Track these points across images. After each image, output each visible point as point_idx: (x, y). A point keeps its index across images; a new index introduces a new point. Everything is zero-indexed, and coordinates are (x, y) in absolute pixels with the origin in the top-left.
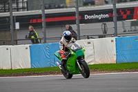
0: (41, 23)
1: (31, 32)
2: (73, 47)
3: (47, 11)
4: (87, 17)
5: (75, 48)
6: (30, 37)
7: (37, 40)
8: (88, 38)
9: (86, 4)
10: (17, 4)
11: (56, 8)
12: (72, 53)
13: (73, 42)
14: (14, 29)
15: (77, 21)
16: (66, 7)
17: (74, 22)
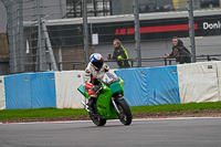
0: (134, 35)
1: (116, 49)
2: (105, 78)
3: (143, 16)
4: (206, 26)
5: (110, 80)
6: (115, 58)
7: (126, 62)
8: (209, 60)
9: (204, 6)
10: (95, 4)
11: (157, 11)
12: (105, 87)
13: (106, 71)
14: (91, 45)
15: (191, 32)
16: (174, 10)
17: (186, 34)
